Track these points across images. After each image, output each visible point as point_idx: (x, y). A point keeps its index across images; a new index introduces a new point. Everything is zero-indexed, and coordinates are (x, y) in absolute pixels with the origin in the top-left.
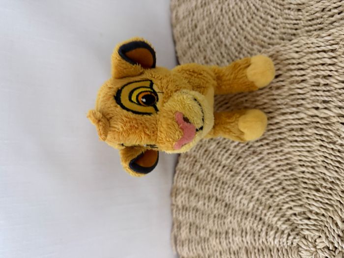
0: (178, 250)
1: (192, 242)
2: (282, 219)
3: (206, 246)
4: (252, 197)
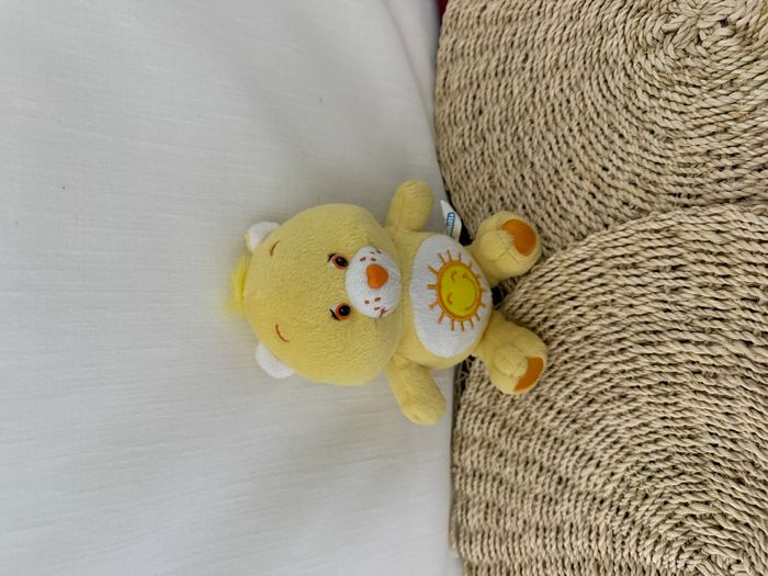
0: (462, 550)
1: (489, 537)
2: (668, 521)
3: (517, 550)
4: (613, 474)
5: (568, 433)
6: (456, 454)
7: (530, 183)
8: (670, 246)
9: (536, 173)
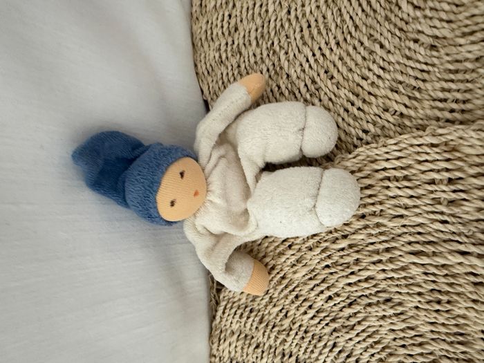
5: (327, 330)
6: (215, 346)
7: (287, 93)
8: (448, 160)
9: (292, 83)
